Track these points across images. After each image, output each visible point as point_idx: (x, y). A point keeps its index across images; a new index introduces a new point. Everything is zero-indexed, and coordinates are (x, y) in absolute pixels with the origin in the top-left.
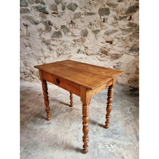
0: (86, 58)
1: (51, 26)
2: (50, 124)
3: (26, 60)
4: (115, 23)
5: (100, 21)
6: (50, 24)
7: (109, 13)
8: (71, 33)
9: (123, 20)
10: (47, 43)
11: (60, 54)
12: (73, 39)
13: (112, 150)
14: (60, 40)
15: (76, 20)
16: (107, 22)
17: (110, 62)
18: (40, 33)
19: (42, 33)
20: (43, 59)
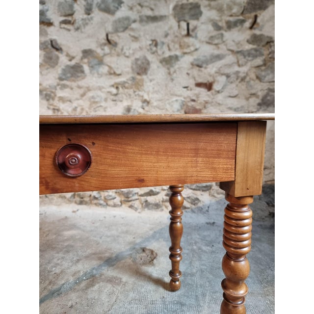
1: (57, 53)
4: (216, 36)
5: (177, 34)
6: (54, 46)
7: (201, 13)
8: (106, 68)
9: (236, 29)
10: (46, 95)
12: (112, 83)
14: (79, 87)
15: (118, 36)
16: (196, 37)
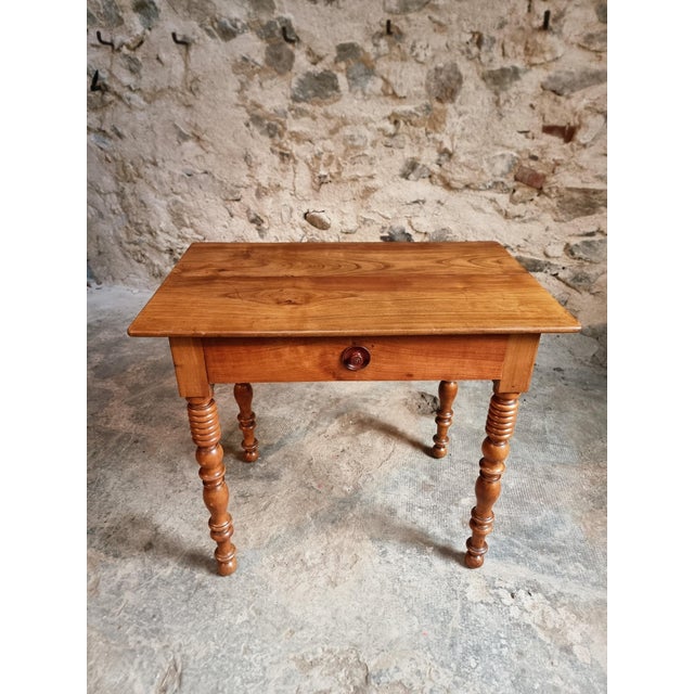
0: (439, 202)
1: (290, 46)
2: (276, 478)
3: (179, 198)
4: (598, 35)
5: (524, 25)
6: (288, 36)
8: (380, 83)
10: (269, 127)
11: (325, 176)
12: (389, 113)
13: (525, 614)
14: (327, 116)
15: (407, 20)
16: (560, 32)
17: (553, 225)
18: (243, 78)
19: (250, 77)
20: (252, 199)
